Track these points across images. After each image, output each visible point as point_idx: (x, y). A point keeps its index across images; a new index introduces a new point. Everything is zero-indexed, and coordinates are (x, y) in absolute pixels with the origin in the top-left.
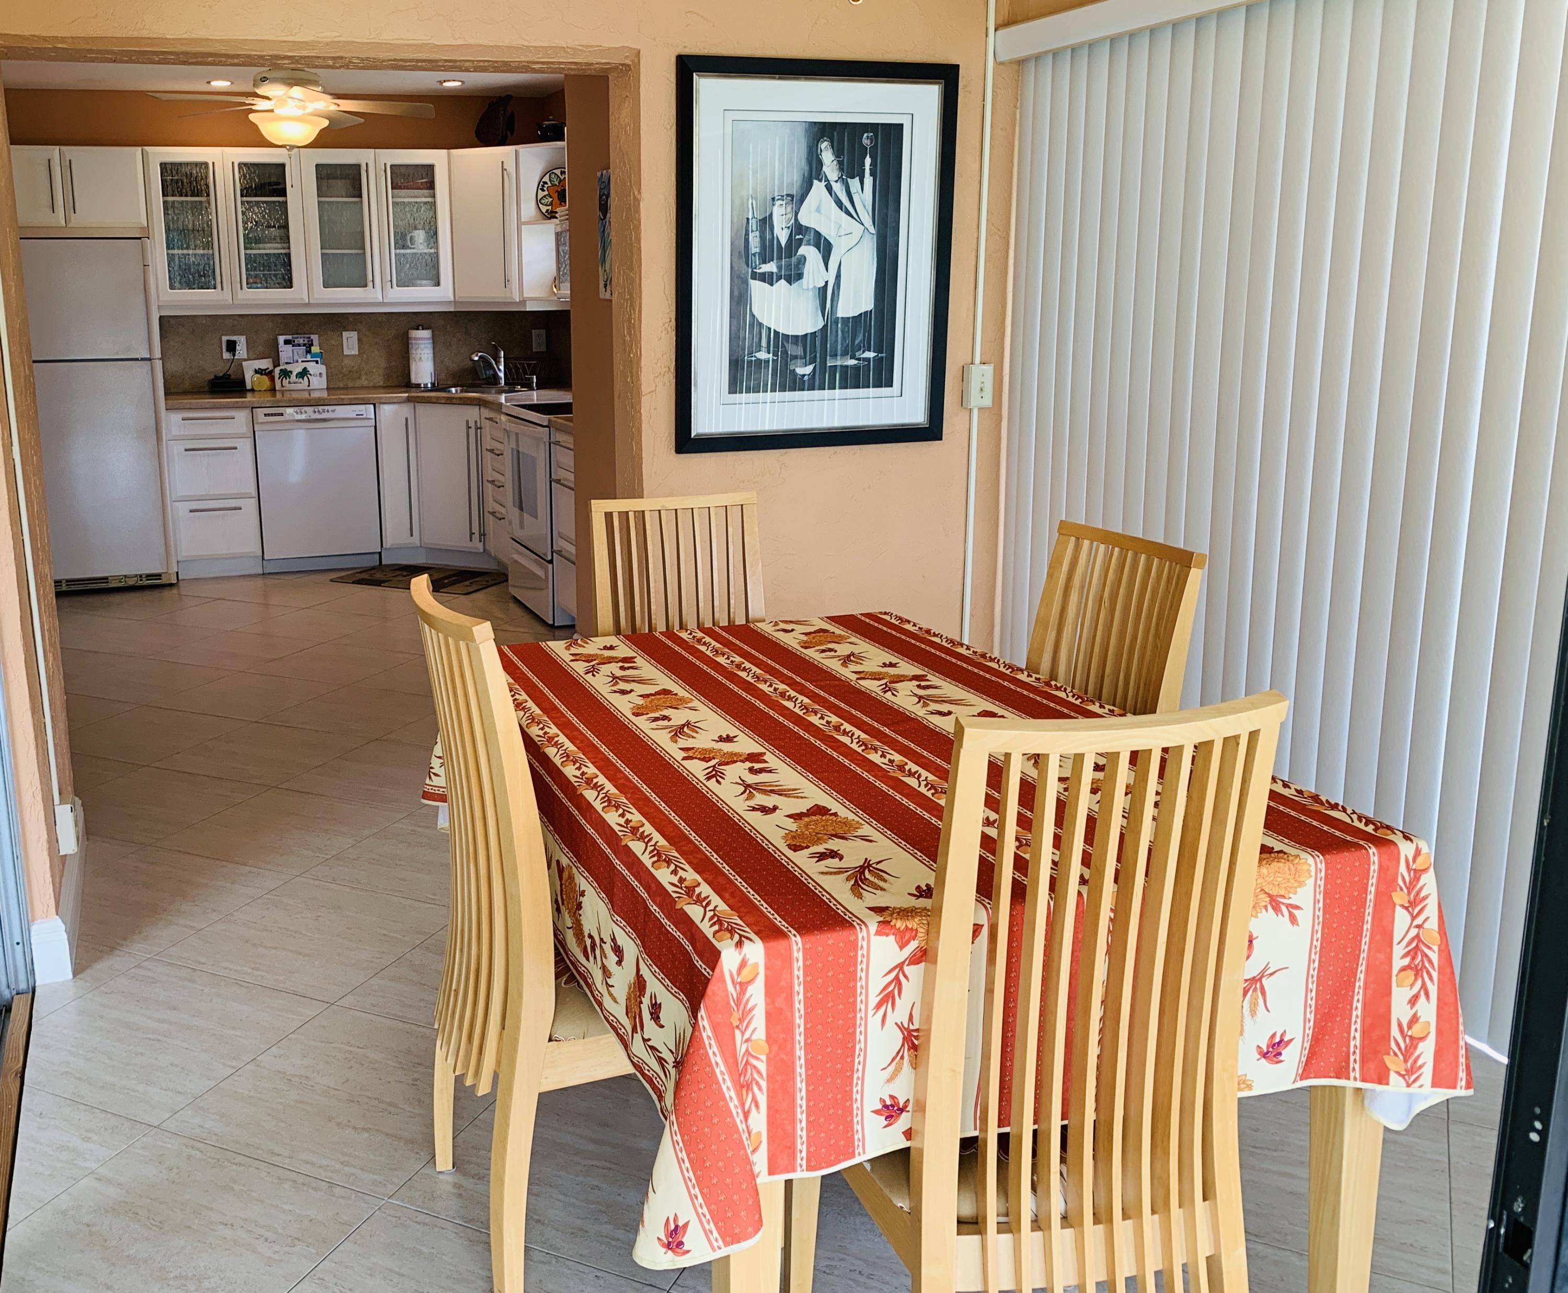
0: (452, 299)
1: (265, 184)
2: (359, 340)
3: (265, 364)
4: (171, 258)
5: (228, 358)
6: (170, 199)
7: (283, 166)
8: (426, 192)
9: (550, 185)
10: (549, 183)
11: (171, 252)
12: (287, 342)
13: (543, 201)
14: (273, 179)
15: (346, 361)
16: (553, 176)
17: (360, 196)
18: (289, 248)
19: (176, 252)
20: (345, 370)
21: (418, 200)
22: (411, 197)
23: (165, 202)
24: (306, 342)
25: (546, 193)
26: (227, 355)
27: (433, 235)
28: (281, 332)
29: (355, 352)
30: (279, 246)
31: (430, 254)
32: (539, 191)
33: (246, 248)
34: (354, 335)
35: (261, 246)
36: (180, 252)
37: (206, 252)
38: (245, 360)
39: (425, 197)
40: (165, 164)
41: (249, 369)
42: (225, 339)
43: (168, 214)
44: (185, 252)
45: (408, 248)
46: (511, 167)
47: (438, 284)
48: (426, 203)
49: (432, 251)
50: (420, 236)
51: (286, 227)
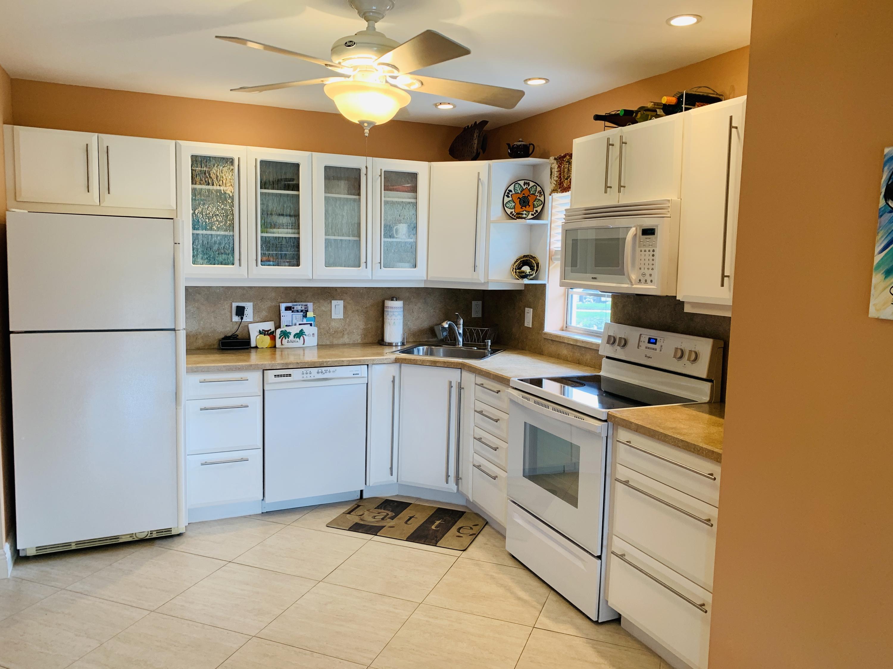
0: (425, 279)
1: (281, 179)
2: (345, 307)
3: (269, 326)
4: (195, 237)
5: (237, 321)
6: (198, 187)
7: (297, 166)
8: (411, 194)
9: (514, 192)
10: (513, 191)
11: (196, 232)
12: (288, 309)
13: (508, 205)
14: (289, 176)
15: (333, 324)
16: (517, 186)
17: (359, 194)
18: (299, 233)
19: (200, 232)
20: (331, 330)
21: (404, 200)
22: (398, 198)
23: (194, 190)
24: (303, 308)
25: (510, 199)
26: (236, 319)
27: (414, 228)
28: (282, 300)
29: (341, 316)
30: (290, 231)
31: (410, 243)
32: (505, 197)
33: (262, 232)
34: (341, 303)
35: (275, 230)
36: (204, 232)
37: (226, 233)
38: (251, 323)
39: (410, 198)
40: (196, 156)
41: (254, 330)
42: (235, 305)
43: (195, 199)
44: (209, 232)
45: (393, 237)
46: (484, 177)
47: (415, 266)
48: (409, 203)
49: (412, 240)
50: (402, 229)
51: (297, 216)
